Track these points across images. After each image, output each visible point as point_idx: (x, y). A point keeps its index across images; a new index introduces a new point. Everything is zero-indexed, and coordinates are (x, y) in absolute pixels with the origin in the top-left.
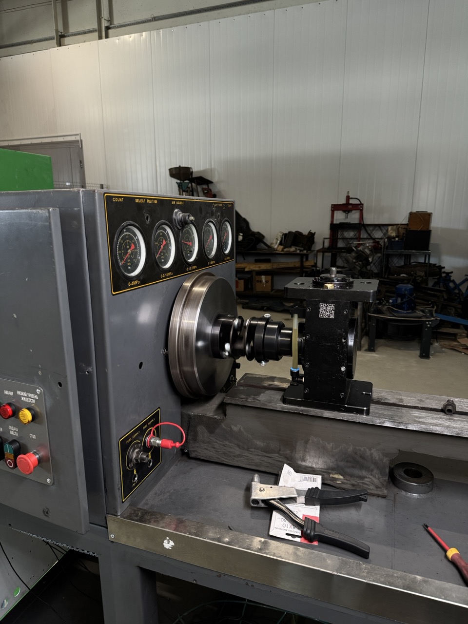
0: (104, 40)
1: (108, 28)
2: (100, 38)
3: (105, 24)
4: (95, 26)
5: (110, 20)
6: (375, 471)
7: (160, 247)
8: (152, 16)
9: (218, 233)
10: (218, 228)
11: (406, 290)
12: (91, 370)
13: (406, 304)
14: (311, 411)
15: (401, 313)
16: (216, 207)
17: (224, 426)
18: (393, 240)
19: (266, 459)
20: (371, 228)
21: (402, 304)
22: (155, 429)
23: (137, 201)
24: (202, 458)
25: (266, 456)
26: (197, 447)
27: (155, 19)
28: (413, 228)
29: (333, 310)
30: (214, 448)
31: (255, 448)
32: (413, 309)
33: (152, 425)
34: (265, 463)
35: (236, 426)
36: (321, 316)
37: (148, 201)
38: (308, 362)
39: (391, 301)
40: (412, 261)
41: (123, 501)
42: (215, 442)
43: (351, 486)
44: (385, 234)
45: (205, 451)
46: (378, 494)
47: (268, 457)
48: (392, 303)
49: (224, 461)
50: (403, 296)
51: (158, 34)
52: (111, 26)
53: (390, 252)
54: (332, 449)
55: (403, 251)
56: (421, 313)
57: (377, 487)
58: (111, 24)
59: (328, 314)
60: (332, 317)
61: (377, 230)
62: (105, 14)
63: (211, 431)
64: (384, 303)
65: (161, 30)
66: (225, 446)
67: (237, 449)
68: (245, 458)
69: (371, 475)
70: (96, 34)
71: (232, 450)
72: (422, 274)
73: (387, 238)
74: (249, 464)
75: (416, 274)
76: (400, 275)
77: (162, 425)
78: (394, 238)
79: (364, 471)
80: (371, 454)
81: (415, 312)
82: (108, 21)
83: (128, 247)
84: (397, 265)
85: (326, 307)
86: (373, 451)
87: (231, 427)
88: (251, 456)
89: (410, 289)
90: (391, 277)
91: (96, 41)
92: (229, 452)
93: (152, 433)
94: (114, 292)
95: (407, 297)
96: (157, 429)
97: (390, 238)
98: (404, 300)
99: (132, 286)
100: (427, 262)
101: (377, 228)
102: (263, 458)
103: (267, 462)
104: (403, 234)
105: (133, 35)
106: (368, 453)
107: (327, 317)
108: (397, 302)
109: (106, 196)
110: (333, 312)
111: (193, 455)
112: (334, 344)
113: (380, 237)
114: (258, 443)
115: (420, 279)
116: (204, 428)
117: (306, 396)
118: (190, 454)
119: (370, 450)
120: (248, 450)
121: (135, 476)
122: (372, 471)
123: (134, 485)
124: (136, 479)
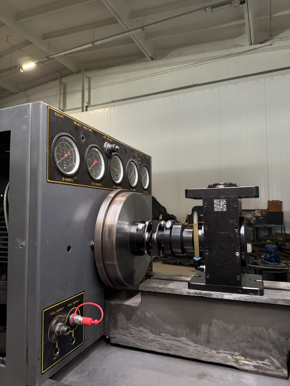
0: (85, 112)
1: (87, 107)
2: (83, 111)
3: (85, 105)
4: (80, 106)
5: (89, 103)
6: (274, 351)
7: (92, 163)
8: (112, 100)
9: (139, 172)
10: (138, 168)
11: (272, 248)
12: (24, 244)
13: (273, 258)
14: (212, 295)
15: (271, 264)
16: (137, 154)
17: (139, 313)
18: (259, 218)
19: (175, 343)
20: (244, 212)
21: (271, 258)
22: (79, 308)
23: (75, 123)
24: (121, 344)
25: (175, 340)
26: (117, 333)
27: (113, 102)
28: (271, 211)
29: (225, 204)
30: (131, 334)
31: (165, 333)
32: (279, 262)
33: (76, 305)
34: (175, 347)
35: (149, 312)
36: (216, 210)
37: (84, 127)
38: (207, 250)
39: (263, 256)
40: (273, 232)
41: (43, 372)
42: (132, 328)
43: (253, 368)
44: (253, 216)
45: (124, 337)
46: (279, 376)
47: (177, 340)
48: (264, 257)
49: (139, 346)
50: (270, 253)
51: (115, 109)
52: (89, 106)
53: (258, 226)
54: (233, 330)
55: (266, 225)
56: (284, 264)
57: (277, 368)
58: (89, 105)
59: (222, 207)
60: (225, 210)
61: (248, 213)
62: (86, 99)
63: (129, 319)
64: (258, 259)
65: (116, 107)
66: (140, 332)
67: (150, 334)
68: (158, 342)
69: (271, 355)
70: (81, 110)
71: (146, 336)
72: (282, 239)
73: (255, 217)
74: (161, 349)
75: (277, 239)
76: (266, 241)
77: (86, 305)
78: (260, 217)
79: (263, 351)
80: (269, 334)
81: (280, 264)
82: (88, 103)
83: (65, 152)
84: (264, 235)
85: (219, 202)
86: (270, 330)
87: (145, 314)
88: (162, 340)
89: (275, 248)
90: (260, 242)
91: (80, 113)
92: (144, 337)
93: (76, 312)
94: (49, 180)
95: (273, 253)
96: (81, 308)
97: (257, 217)
98: (272, 255)
99: (65, 181)
100: (283, 232)
101: (248, 212)
102: (173, 342)
103: (176, 346)
104: (265, 215)
105: (101, 110)
106: (266, 333)
107: (220, 210)
108: (267, 257)
109: (49, 108)
110: (225, 206)
111: (113, 341)
112: (228, 233)
113: (251, 217)
114: (168, 328)
115: (280, 242)
116: (122, 315)
117: (207, 281)
118: (111, 340)
119: (267, 330)
120: (159, 335)
121: (57, 351)
122: (271, 351)
123: (55, 358)
124: (58, 353)
